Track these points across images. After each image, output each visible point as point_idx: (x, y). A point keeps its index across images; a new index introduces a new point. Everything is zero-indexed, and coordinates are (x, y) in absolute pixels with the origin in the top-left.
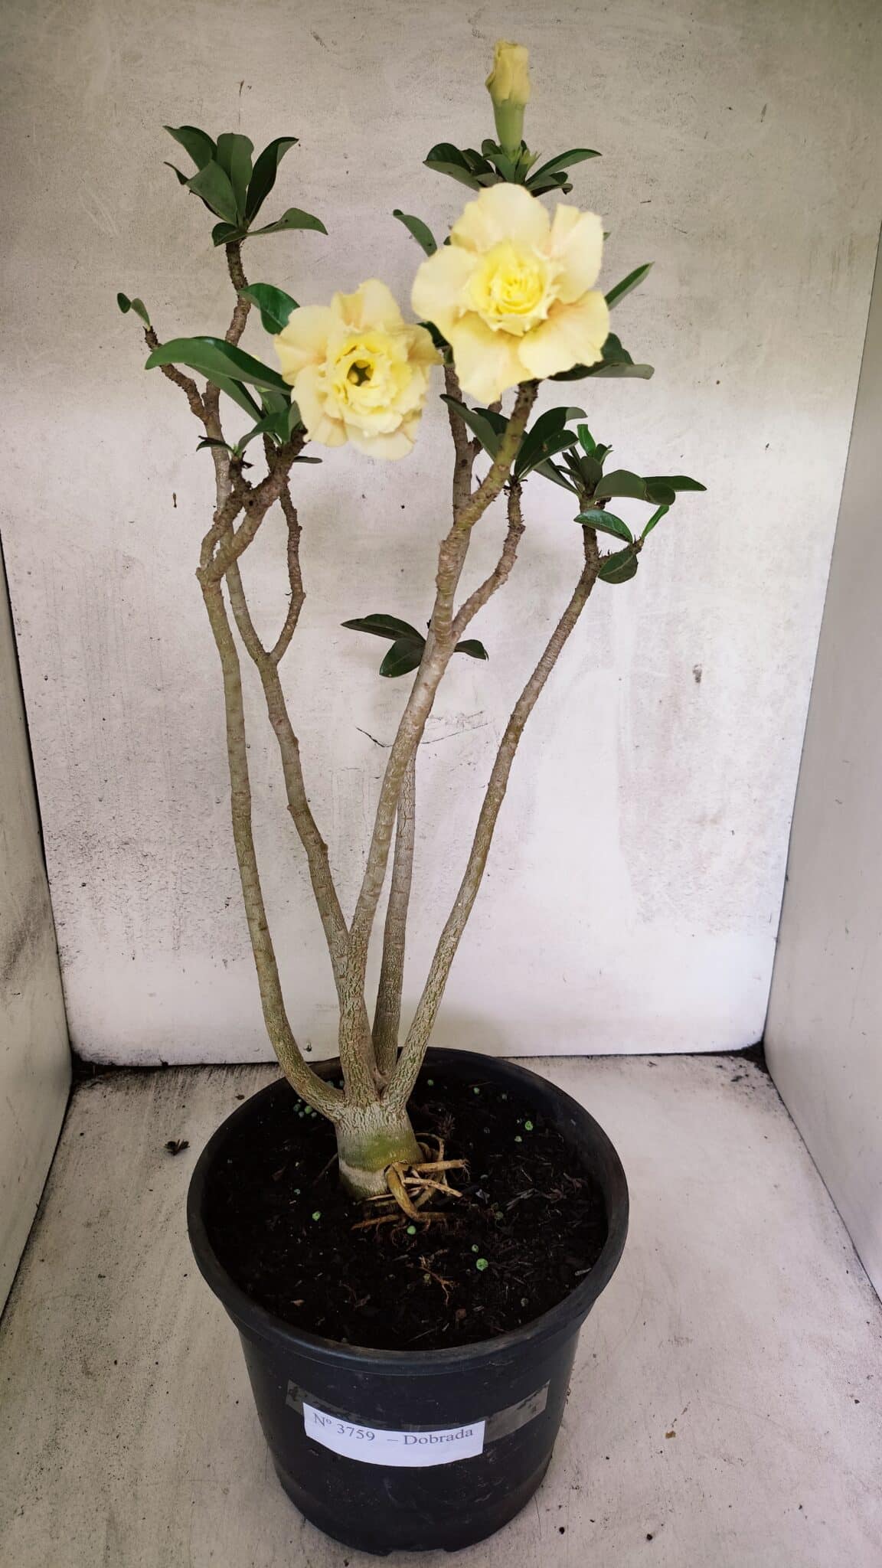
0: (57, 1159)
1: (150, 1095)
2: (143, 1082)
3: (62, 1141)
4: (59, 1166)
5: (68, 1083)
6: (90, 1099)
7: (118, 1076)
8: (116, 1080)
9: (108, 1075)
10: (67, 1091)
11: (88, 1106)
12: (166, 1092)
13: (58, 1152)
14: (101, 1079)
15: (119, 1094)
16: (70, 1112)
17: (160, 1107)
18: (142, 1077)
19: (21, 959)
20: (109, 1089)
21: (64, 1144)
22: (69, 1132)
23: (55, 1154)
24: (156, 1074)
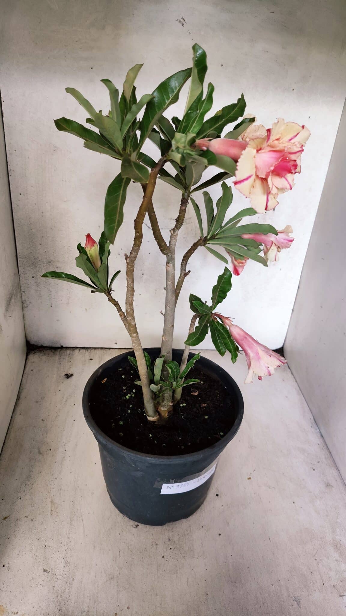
0: (23, 379)
1: (57, 357)
2: (54, 353)
3: (25, 373)
4: (24, 381)
5: (25, 352)
6: (34, 358)
7: (44, 350)
8: (44, 351)
9: (40, 349)
10: (25, 355)
11: (33, 360)
12: (63, 356)
13: (23, 376)
14: (37, 351)
15: (45, 356)
16: (27, 362)
17: (61, 361)
18: (54, 351)
19: (11, 304)
20: (41, 355)
21: (26, 373)
22: (27, 369)
23: (22, 377)
24: (59, 350)
